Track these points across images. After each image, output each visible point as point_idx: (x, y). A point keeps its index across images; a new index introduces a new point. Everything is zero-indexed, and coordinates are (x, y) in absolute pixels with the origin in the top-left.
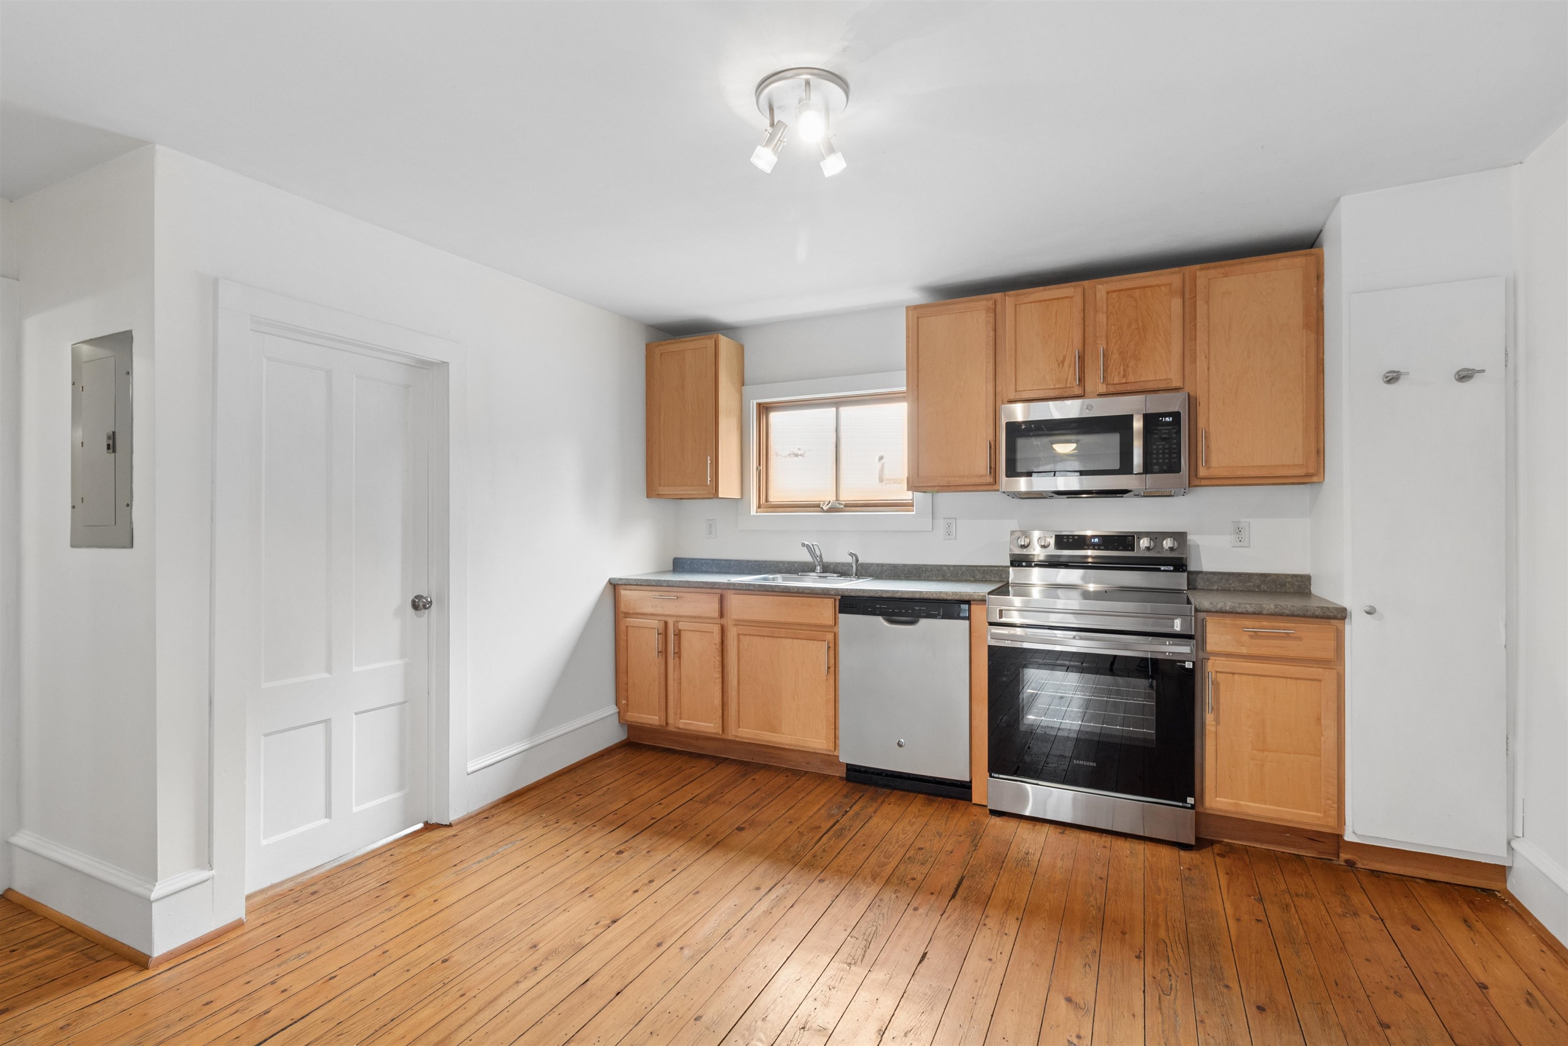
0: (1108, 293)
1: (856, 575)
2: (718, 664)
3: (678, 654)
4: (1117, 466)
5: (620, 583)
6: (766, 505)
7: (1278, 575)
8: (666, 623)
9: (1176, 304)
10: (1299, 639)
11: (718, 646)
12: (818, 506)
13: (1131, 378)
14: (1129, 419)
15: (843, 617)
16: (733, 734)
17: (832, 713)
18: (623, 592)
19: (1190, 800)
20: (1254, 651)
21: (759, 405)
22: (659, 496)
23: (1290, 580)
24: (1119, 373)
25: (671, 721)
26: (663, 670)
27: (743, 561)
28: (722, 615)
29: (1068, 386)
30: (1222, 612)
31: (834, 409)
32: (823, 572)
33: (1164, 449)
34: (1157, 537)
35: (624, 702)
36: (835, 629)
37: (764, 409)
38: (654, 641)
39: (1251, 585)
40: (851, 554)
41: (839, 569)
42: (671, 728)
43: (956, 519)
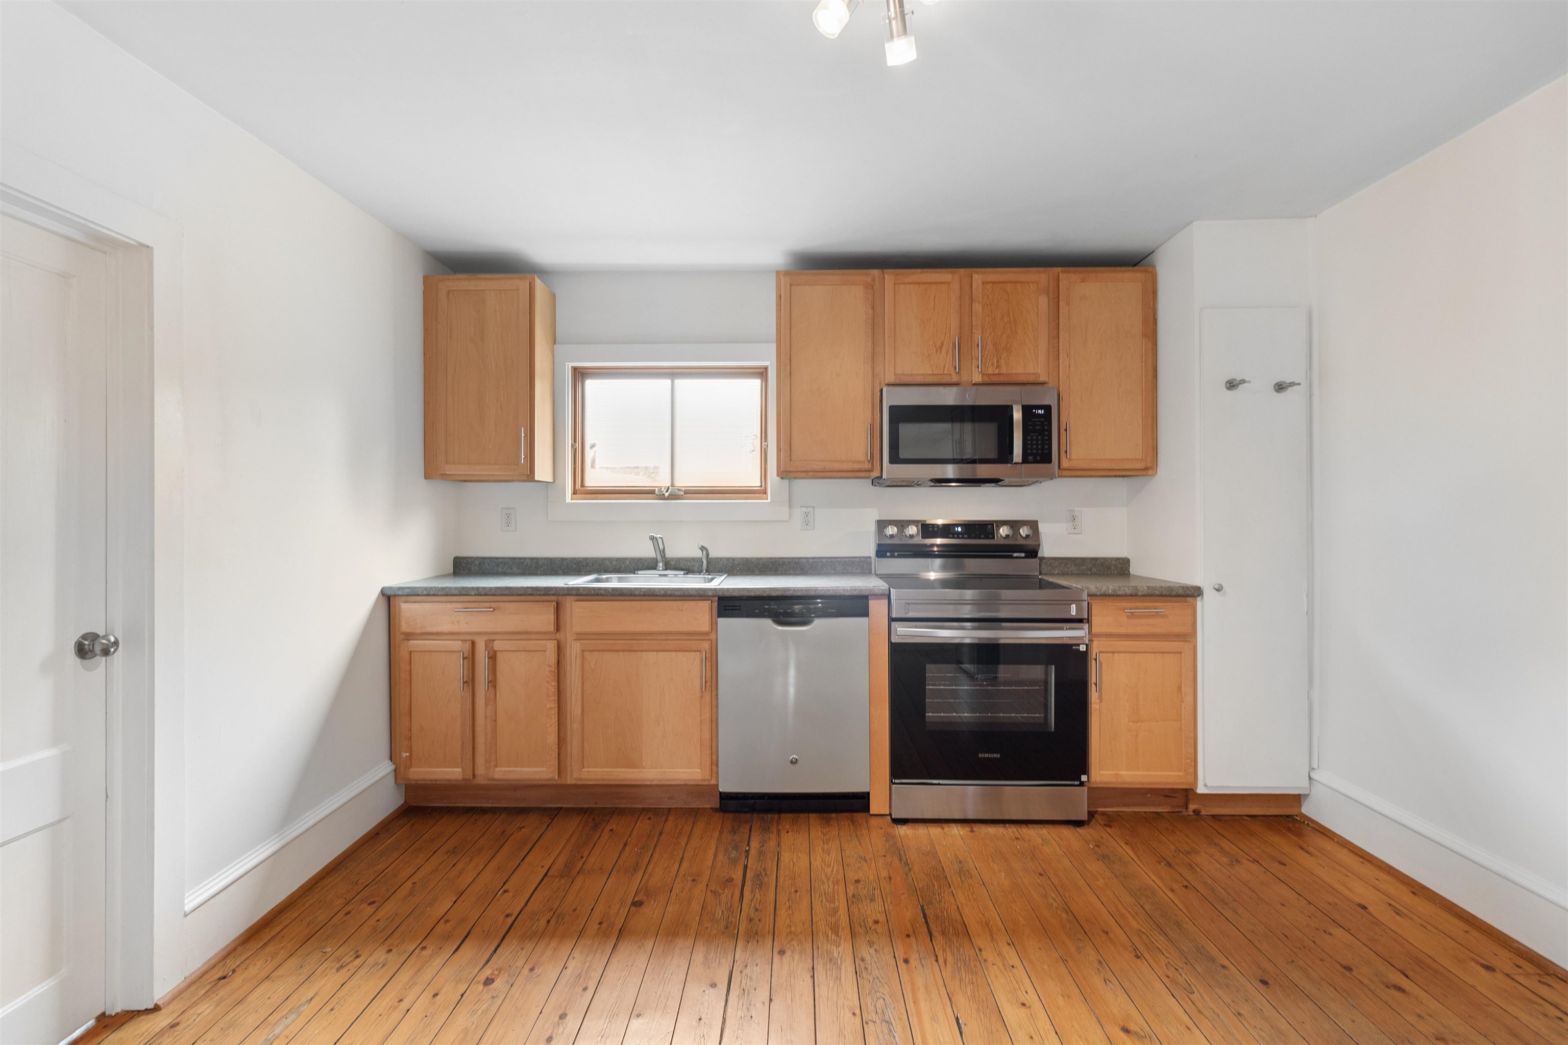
0: (983, 283)
1: (707, 571)
2: (553, 690)
3: (493, 683)
4: (993, 455)
5: (400, 593)
6: (580, 490)
7: (1105, 559)
8: (473, 643)
9: (1043, 301)
10: (1164, 616)
11: (554, 668)
12: (652, 492)
13: (1003, 369)
14: (1008, 410)
15: (724, 623)
16: (575, 776)
17: (707, 735)
18: (404, 606)
19: (1084, 778)
20: (1131, 631)
21: (575, 370)
22: (445, 477)
23: (1114, 562)
24: (993, 364)
25: (480, 771)
26: (469, 706)
27: (556, 559)
28: (558, 628)
29: (946, 372)
30: (1105, 596)
31: (669, 381)
32: (666, 569)
33: (1037, 440)
34: (1014, 525)
35: (405, 755)
36: (713, 637)
37: (580, 374)
38: (456, 668)
39: (1084, 569)
40: (703, 548)
41: (682, 565)
42: (480, 781)
43: (814, 507)
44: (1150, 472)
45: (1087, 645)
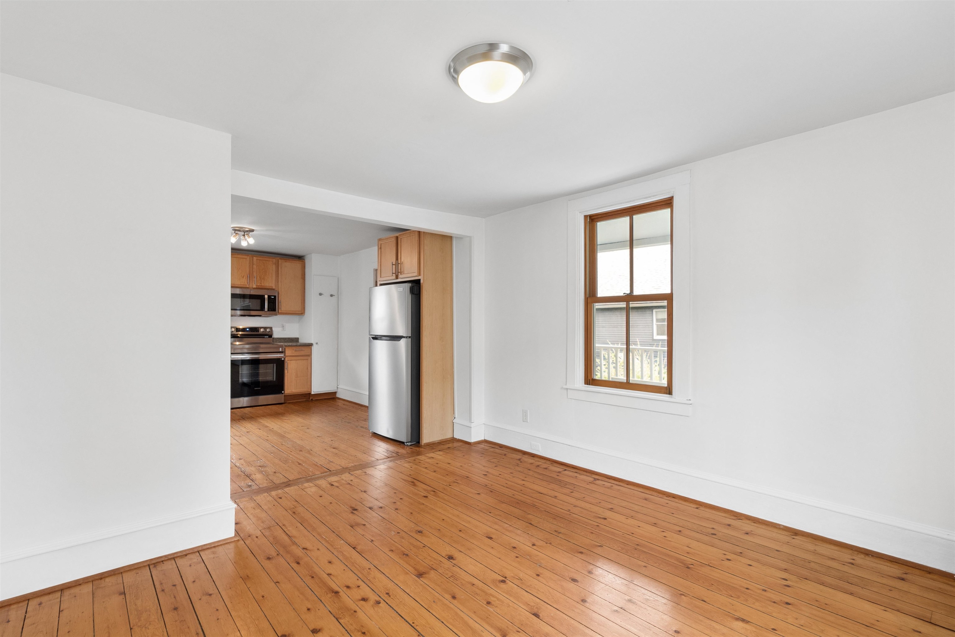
0: (257, 260)
4: (259, 308)
7: (292, 338)
9: (274, 267)
10: (304, 351)
13: (263, 285)
14: (263, 296)
19: (283, 392)
20: (295, 355)
23: (295, 339)
24: (259, 283)
29: (245, 284)
30: (289, 346)
33: (272, 305)
34: (265, 328)
39: (285, 340)
44: (303, 314)
45: (284, 358)
